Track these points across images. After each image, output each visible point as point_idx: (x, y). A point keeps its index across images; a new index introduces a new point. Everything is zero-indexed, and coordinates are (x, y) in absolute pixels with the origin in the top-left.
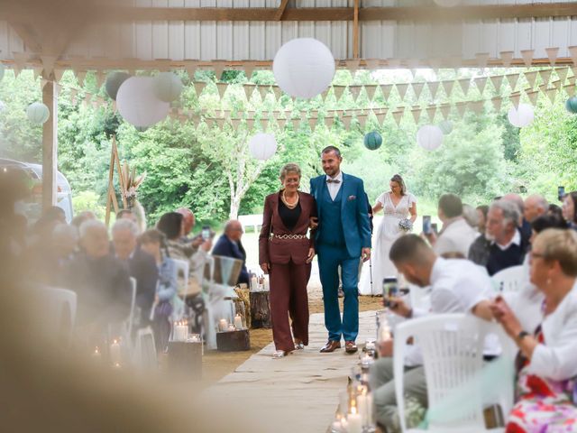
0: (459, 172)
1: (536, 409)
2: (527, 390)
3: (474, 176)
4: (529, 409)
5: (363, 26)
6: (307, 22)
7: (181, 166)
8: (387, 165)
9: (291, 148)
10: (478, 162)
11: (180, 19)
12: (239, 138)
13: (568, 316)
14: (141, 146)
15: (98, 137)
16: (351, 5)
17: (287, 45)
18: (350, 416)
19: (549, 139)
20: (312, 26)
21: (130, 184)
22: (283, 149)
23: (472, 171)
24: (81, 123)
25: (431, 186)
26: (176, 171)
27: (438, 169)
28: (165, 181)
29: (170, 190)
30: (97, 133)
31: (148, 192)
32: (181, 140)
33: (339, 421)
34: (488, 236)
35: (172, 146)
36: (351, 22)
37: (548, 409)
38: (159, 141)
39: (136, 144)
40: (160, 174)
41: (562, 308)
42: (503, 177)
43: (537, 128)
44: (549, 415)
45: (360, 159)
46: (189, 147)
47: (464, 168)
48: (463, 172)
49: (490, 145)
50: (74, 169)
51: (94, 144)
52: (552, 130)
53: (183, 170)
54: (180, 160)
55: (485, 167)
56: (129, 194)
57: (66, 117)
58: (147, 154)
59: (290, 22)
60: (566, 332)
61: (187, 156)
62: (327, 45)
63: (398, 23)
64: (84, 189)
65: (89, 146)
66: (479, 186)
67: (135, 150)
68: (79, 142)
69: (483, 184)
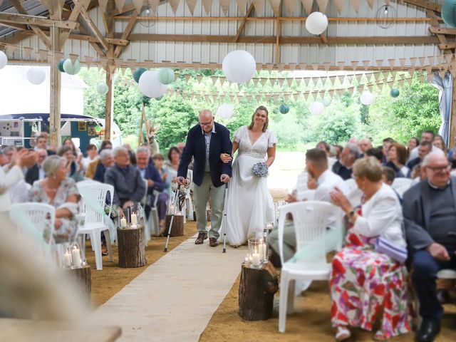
0: (336, 129)
1: (351, 252)
2: (349, 241)
3: (344, 131)
4: (347, 253)
5: (282, 47)
6: (250, 44)
7: (183, 122)
8: (296, 124)
9: (243, 113)
10: (347, 124)
11: (182, 41)
12: (214, 107)
13: (376, 203)
14: (162, 111)
15: (139, 106)
16: (275, 35)
17: (230, 53)
18: (253, 255)
19: (384, 112)
20: (254, 46)
21: (151, 130)
22: (238, 114)
23: (343, 128)
24: (129, 97)
25: (320, 136)
26: (180, 125)
27: (325, 127)
28: (174, 130)
29: (176, 135)
30: (139, 103)
31: (165, 136)
32: (183, 108)
33: (249, 257)
34: (341, 161)
35: (179, 111)
36: (275, 44)
37: (358, 252)
38: (171, 108)
39: (159, 110)
40: (171, 126)
41: (373, 198)
42: (359, 132)
43: (378, 105)
44: (357, 255)
45: (282, 120)
46: (188, 112)
47: (339, 127)
48: (338, 129)
49: (353, 115)
50: (125, 122)
51: (137, 109)
52: (385, 107)
53: (184, 124)
54: (183, 119)
55: (350, 127)
56: (150, 136)
57: (121, 94)
58: (165, 115)
59: (241, 44)
60: (373, 211)
61: (186, 117)
62: (252, 54)
63: (301, 45)
64: (130, 133)
65: (134, 110)
66: (346, 137)
67: (158, 113)
68: (128, 107)
69: (349, 136)
